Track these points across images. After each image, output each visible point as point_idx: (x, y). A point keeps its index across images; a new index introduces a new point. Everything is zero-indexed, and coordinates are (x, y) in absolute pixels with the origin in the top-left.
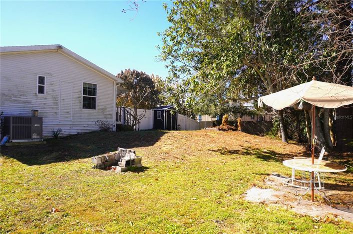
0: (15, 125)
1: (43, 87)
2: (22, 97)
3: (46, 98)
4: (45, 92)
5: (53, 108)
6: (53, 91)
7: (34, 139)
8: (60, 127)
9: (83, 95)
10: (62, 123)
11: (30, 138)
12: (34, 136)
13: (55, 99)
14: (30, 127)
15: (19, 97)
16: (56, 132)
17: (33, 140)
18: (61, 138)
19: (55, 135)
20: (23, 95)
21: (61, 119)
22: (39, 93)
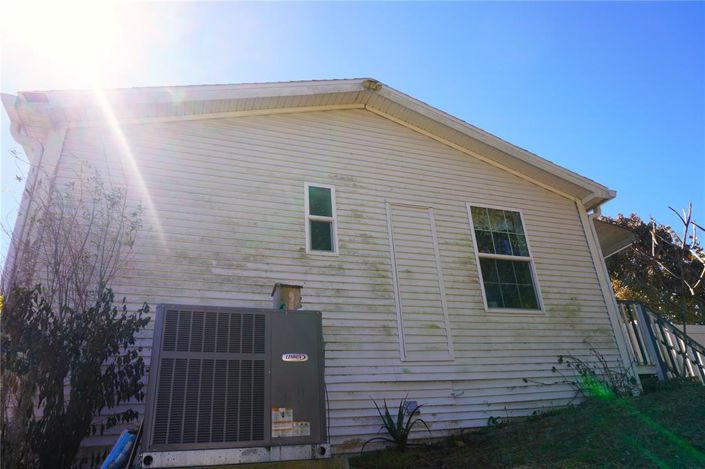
0: (175, 355)
1: (327, 226)
2: (250, 265)
3: (340, 268)
4: (336, 244)
5: (371, 309)
6: (366, 238)
7: (284, 442)
8: (412, 396)
9: (478, 254)
10: (418, 372)
11: (261, 438)
12: (284, 423)
13: (377, 270)
14: (260, 364)
15: (238, 267)
16: (395, 420)
17: (276, 454)
18: (423, 447)
19: (396, 431)
20: (255, 258)
21: (411, 357)
22: (314, 247)
